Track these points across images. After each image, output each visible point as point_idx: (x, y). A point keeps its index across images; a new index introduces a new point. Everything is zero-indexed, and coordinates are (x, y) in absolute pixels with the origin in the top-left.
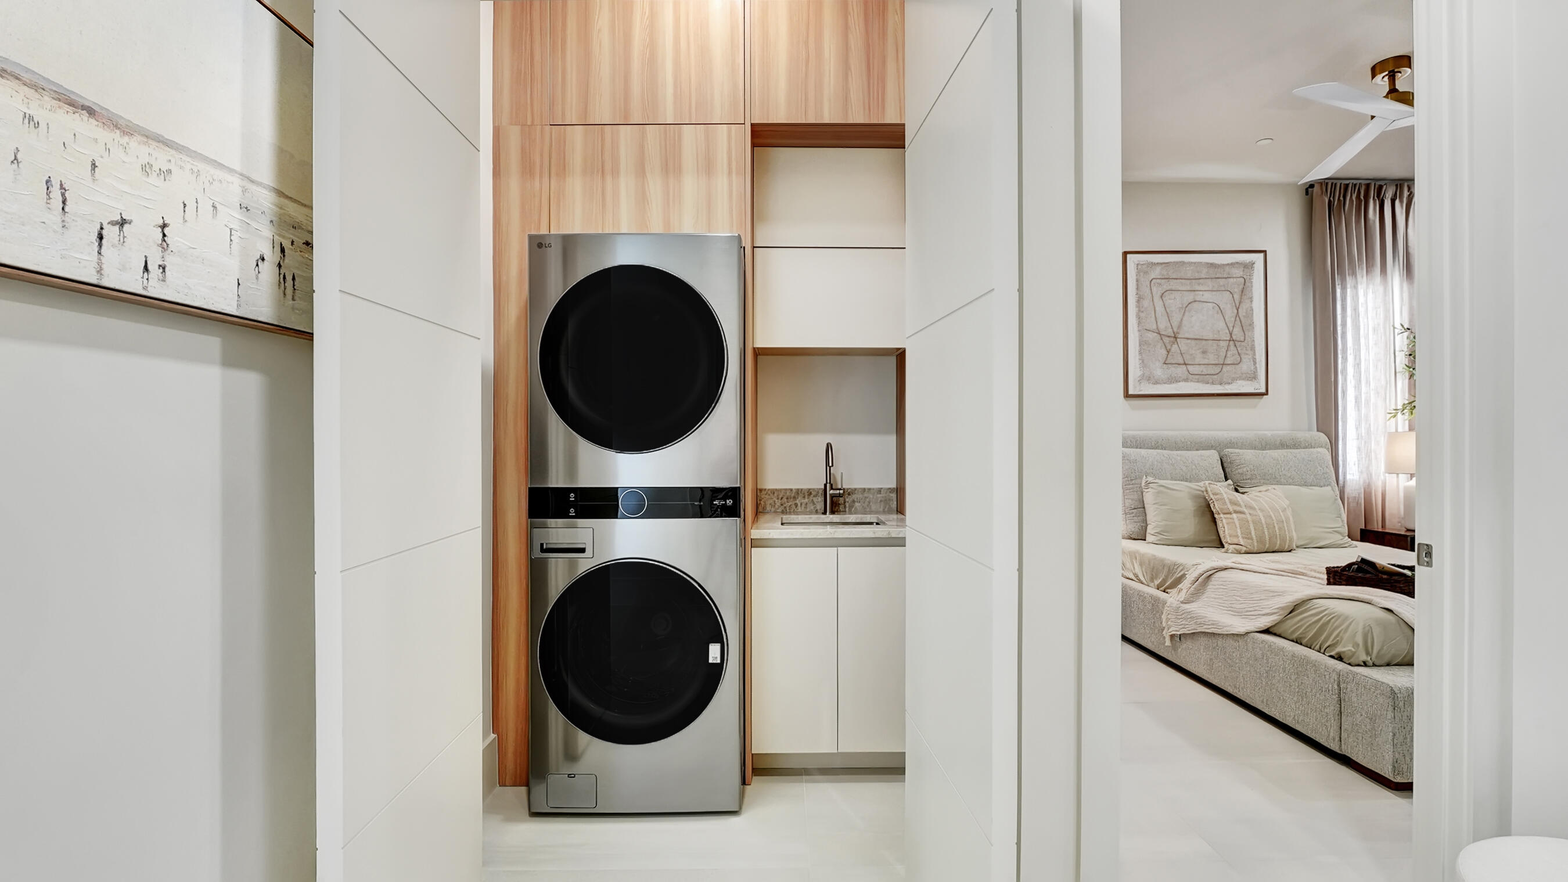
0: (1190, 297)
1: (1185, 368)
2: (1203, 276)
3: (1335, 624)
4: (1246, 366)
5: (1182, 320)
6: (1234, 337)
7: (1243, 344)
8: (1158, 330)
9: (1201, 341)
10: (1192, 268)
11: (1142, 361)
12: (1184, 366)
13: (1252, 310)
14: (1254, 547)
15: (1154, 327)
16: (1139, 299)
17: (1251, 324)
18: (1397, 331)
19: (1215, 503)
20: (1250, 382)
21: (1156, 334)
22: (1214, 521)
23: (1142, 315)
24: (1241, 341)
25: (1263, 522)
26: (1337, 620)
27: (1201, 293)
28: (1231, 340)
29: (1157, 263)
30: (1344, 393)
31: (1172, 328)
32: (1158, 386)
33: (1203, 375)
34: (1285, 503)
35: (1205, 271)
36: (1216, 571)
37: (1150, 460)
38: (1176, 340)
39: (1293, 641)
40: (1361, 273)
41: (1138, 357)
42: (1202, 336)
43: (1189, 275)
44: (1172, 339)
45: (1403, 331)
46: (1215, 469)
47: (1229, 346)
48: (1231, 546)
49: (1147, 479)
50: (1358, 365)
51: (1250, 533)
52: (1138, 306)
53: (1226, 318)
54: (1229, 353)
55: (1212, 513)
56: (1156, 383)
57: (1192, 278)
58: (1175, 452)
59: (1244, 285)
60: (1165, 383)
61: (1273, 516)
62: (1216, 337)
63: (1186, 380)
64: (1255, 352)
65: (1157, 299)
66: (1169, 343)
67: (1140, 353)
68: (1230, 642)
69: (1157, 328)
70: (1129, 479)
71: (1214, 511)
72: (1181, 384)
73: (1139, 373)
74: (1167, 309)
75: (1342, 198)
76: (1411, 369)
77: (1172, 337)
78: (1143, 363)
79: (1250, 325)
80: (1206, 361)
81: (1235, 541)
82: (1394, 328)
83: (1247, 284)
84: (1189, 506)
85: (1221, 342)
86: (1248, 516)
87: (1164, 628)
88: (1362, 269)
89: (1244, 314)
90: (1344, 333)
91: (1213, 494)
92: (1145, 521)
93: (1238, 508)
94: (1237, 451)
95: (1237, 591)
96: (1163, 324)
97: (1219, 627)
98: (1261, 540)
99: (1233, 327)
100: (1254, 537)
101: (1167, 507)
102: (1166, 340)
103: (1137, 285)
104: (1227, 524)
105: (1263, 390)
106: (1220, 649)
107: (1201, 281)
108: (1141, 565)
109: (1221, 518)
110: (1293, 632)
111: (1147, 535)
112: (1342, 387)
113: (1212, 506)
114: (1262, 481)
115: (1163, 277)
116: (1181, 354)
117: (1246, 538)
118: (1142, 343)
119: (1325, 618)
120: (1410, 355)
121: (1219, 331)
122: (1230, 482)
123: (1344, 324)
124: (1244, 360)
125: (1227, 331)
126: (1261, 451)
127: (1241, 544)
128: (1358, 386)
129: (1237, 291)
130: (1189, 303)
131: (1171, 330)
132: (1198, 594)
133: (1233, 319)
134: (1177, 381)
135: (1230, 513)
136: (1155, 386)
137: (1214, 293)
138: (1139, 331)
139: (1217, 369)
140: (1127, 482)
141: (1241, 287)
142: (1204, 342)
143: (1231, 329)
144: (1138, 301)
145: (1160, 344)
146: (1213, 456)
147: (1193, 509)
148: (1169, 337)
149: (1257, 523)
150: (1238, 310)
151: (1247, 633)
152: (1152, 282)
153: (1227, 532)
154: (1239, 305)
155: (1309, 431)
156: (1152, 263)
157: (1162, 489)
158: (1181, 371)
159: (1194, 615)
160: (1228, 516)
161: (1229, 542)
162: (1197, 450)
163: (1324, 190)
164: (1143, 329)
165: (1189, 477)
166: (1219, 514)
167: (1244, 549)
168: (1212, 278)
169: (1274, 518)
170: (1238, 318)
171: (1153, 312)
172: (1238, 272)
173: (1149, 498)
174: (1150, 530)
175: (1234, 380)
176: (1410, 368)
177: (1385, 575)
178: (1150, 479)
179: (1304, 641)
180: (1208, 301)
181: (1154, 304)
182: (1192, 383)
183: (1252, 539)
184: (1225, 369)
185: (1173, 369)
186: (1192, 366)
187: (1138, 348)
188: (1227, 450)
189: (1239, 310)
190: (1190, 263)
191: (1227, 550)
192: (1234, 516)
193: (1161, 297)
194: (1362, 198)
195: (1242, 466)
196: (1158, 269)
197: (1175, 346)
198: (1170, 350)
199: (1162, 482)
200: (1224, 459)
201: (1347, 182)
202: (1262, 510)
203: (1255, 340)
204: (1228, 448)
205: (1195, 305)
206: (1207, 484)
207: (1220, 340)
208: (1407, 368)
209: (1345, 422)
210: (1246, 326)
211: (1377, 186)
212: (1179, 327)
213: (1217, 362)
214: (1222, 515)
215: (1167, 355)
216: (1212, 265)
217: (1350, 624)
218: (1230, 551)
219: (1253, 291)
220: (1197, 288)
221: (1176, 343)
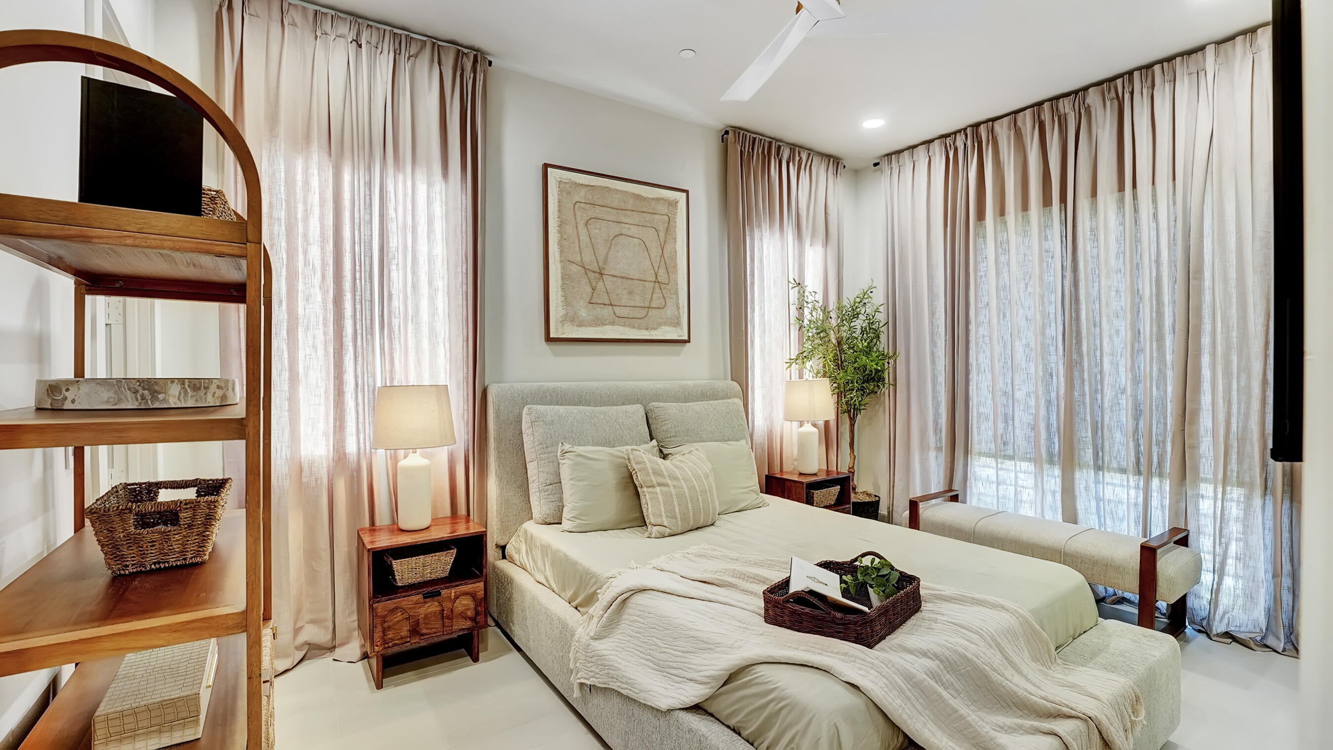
0: (615, 229)
1: (611, 310)
2: (629, 207)
3: (788, 720)
4: (669, 312)
5: (607, 254)
6: (660, 279)
7: (668, 287)
8: (583, 264)
9: (627, 281)
10: (618, 196)
11: (565, 297)
12: (610, 307)
13: (676, 252)
14: (678, 528)
15: (578, 259)
16: (562, 224)
18: (791, 285)
19: (638, 474)
20: (674, 329)
21: (581, 268)
22: (637, 494)
23: (565, 243)
24: (666, 284)
25: (687, 495)
26: (790, 712)
27: (627, 226)
28: (656, 282)
29: (582, 184)
30: (752, 342)
31: (598, 263)
32: (583, 329)
33: (629, 318)
34: (707, 467)
35: (631, 201)
36: (632, 592)
37: (570, 420)
38: (602, 276)
39: (728, 727)
40: (765, 226)
41: (560, 293)
42: (629, 275)
43: (615, 205)
44: (598, 275)
45: (796, 285)
46: (640, 427)
47: (654, 288)
48: (655, 528)
49: (563, 448)
50: (762, 315)
51: (674, 511)
52: (560, 232)
53: (652, 256)
54: (655, 296)
55: (636, 487)
56: (580, 325)
57: (618, 208)
58: (598, 409)
59: (668, 223)
60: (590, 326)
61: (697, 487)
62: (641, 277)
63: (612, 323)
64: (678, 296)
65: (581, 226)
66: (594, 279)
67: (563, 289)
68: (647, 716)
69: (582, 261)
70: (544, 446)
71: (637, 483)
72: (607, 327)
73: (562, 312)
74: (592, 239)
75: (750, 150)
76: (801, 322)
77: (596, 272)
78: (567, 301)
79: (674, 267)
80: (632, 304)
81: (659, 521)
82: (789, 282)
83: (671, 223)
84: (611, 478)
85: (647, 283)
86: (672, 488)
87: (572, 670)
88: (766, 223)
89: (669, 255)
90: (753, 283)
91: (636, 463)
92: (561, 500)
93: (661, 480)
94: (662, 404)
95: (658, 630)
96: (588, 257)
97: (636, 690)
98: (685, 518)
99: (659, 267)
100: (679, 516)
101: (585, 483)
102: (592, 276)
103: (559, 206)
104: (651, 499)
105: (686, 338)
106: (636, 721)
107: (627, 212)
108: (553, 565)
109: (644, 492)
110: (729, 716)
111: (563, 519)
112: (751, 336)
113: (634, 477)
114: (686, 438)
115: (588, 202)
116: (607, 292)
117: (670, 517)
118: (566, 277)
119: (772, 704)
120: (800, 308)
121: (645, 271)
122: (654, 442)
123: (753, 275)
124: (668, 304)
125: (653, 272)
126: (684, 404)
127: (665, 525)
128: (762, 337)
129: (662, 228)
130: (616, 236)
131: (596, 264)
132: (612, 626)
133: (658, 259)
134: (603, 324)
135: (653, 486)
136: (579, 328)
137: (640, 228)
138: (561, 261)
139: (643, 313)
140: (542, 450)
141: (666, 225)
142: (630, 282)
143: (656, 269)
144: (560, 226)
145: (585, 280)
146: (638, 410)
147: (614, 482)
148: (594, 272)
149: (681, 497)
150: (663, 250)
151: (670, 711)
152: (576, 206)
153: (650, 511)
154: (664, 244)
155: (725, 380)
156: (576, 183)
157: (580, 459)
158: (606, 312)
159: (607, 663)
160: (651, 489)
161: (653, 522)
162: (624, 404)
163: (737, 139)
164: (566, 262)
165: (612, 439)
166: (642, 487)
167: (668, 531)
168: (637, 211)
169: (698, 490)
170: (662, 259)
171: (577, 242)
172: (662, 208)
173: (565, 473)
174: (565, 515)
175: (659, 325)
176: (800, 320)
177: (840, 612)
178: (567, 447)
179: (745, 733)
180: (634, 236)
181: (578, 232)
182: (619, 327)
183: (675, 517)
184: (652, 312)
185: (599, 310)
186: (618, 308)
187: (560, 282)
188: (654, 403)
189: (665, 250)
190: (617, 191)
191: (651, 534)
192: (658, 489)
193: (586, 225)
194: (766, 154)
195: (666, 422)
196: (583, 192)
197: (601, 283)
198: (595, 287)
199: (580, 449)
200: (649, 415)
201: (755, 136)
202: (686, 480)
203: (678, 282)
204: (654, 401)
205: (621, 238)
206: (629, 451)
207: (645, 281)
208: (798, 321)
209: (753, 371)
210: (670, 268)
211: (777, 146)
212: (605, 261)
213: (642, 305)
214: (645, 489)
215: (593, 293)
216: (638, 197)
217: (809, 722)
218: (653, 535)
219: (677, 232)
220: (623, 219)
221: (601, 280)
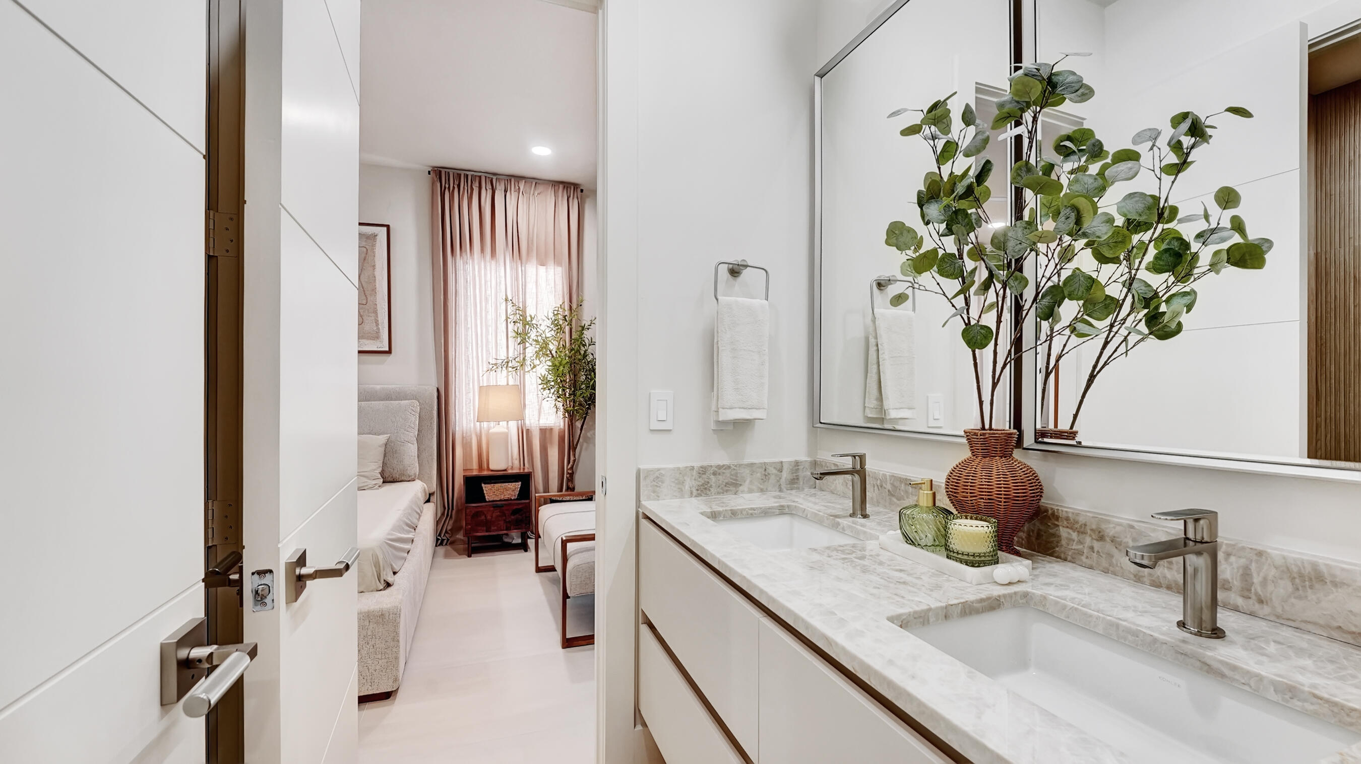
4: (368, 327)
7: (365, 307)
13: (375, 277)
17: (374, 290)
20: (372, 341)
24: (363, 304)
59: (366, 254)
64: (377, 315)
83: (370, 253)
89: (366, 280)
105: (387, 349)
124: (366, 321)
141: (364, 256)
154: (361, 272)
189: (361, 276)
194: (475, 187)
203: (377, 303)
210: (368, 291)
219: (376, 260)
